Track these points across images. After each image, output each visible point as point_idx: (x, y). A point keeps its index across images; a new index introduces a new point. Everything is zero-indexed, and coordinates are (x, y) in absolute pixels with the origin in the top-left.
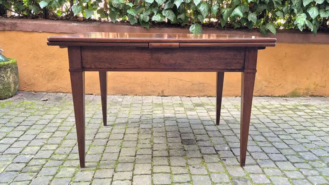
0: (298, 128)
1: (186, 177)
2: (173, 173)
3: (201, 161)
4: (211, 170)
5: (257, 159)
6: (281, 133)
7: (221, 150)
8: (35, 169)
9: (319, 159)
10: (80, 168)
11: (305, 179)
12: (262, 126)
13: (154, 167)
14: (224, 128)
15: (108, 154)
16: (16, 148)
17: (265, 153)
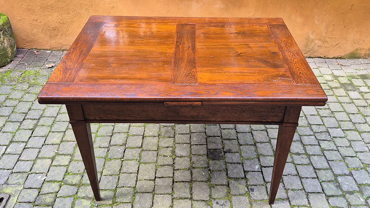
3: (226, 191)
5: (289, 189)
7: (251, 171)
8: (49, 199)
13: (175, 202)
15: (125, 174)
16: (25, 161)
17: (299, 177)
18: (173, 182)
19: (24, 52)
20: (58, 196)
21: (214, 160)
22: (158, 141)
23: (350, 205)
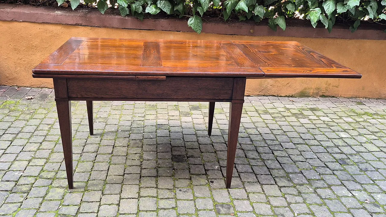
0: (297, 141)
1: (171, 202)
2: (159, 197)
3: (188, 182)
4: (197, 195)
5: (245, 182)
6: (276, 148)
7: (211, 170)
8: (25, 188)
9: (308, 183)
10: (68, 189)
11: (287, 207)
12: (259, 138)
13: (142, 190)
14: (218, 141)
15: (97, 172)
16: (4, 162)
17: (255, 174)
18: (140, 177)
19: (6, 88)
20: (33, 186)
21: (178, 162)
22: (127, 150)
23: (300, 193)
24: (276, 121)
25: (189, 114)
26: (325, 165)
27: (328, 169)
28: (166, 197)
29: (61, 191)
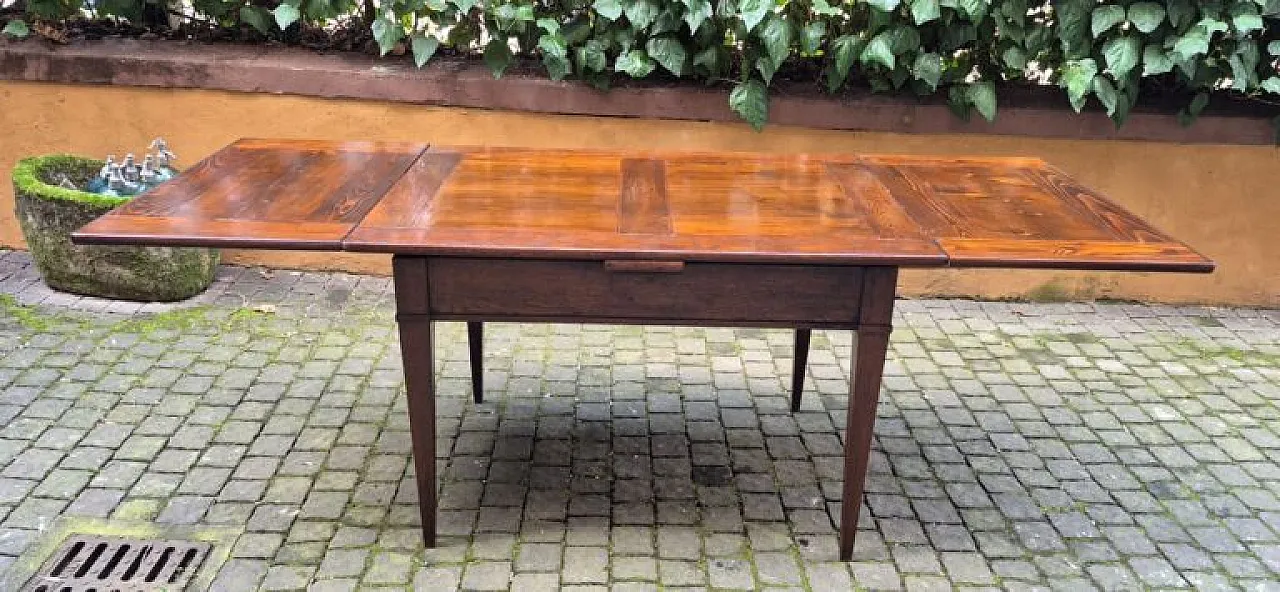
0: (1030, 429)
2: (665, 583)
3: (739, 543)
4: (764, 577)
5: (894, 543)
6: (977, 449)
7: (800, 508)
8: (308, 552)
9: (1064, 547)
12: (929, 419)
14: (816, 427)
16: (247, 480)
17: (920, 522)
18: (611, 526)
19: (235, 271)
20: (329, 548)
21: (710, 486)
22: (573, 449)
23: (1043, 575)
24: (974, 371)
25: (733, 350)
26: (1113, 497)
27: (1121, 510)
28: (682, 582)
29: (404, 560)
